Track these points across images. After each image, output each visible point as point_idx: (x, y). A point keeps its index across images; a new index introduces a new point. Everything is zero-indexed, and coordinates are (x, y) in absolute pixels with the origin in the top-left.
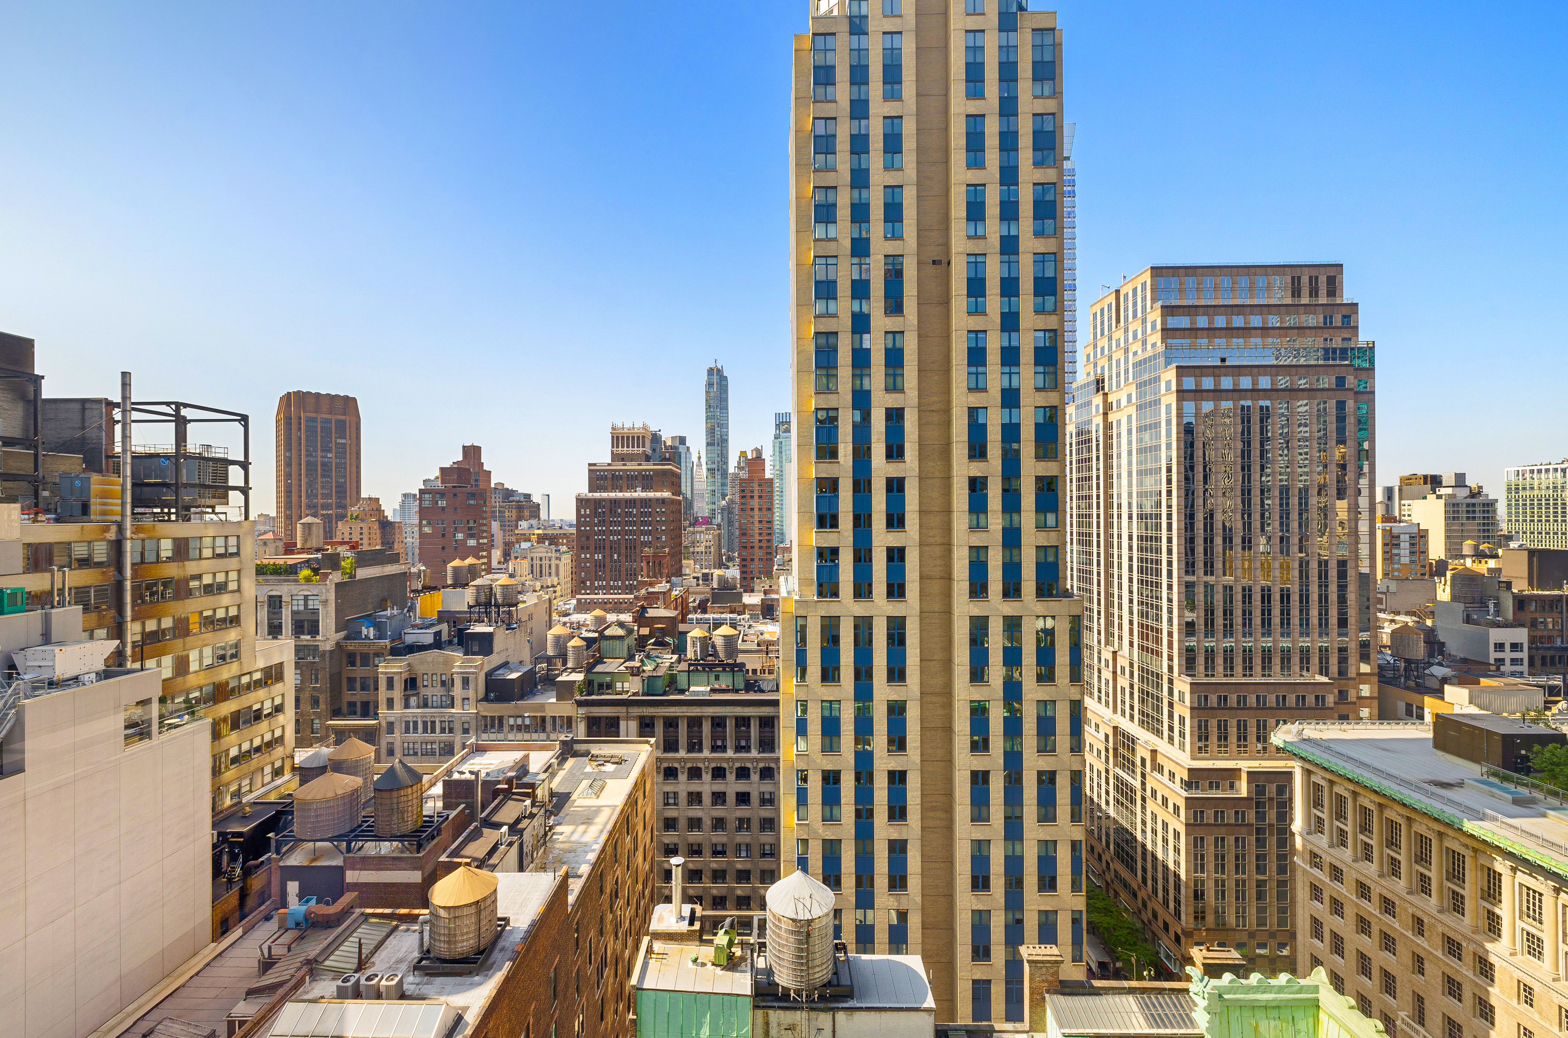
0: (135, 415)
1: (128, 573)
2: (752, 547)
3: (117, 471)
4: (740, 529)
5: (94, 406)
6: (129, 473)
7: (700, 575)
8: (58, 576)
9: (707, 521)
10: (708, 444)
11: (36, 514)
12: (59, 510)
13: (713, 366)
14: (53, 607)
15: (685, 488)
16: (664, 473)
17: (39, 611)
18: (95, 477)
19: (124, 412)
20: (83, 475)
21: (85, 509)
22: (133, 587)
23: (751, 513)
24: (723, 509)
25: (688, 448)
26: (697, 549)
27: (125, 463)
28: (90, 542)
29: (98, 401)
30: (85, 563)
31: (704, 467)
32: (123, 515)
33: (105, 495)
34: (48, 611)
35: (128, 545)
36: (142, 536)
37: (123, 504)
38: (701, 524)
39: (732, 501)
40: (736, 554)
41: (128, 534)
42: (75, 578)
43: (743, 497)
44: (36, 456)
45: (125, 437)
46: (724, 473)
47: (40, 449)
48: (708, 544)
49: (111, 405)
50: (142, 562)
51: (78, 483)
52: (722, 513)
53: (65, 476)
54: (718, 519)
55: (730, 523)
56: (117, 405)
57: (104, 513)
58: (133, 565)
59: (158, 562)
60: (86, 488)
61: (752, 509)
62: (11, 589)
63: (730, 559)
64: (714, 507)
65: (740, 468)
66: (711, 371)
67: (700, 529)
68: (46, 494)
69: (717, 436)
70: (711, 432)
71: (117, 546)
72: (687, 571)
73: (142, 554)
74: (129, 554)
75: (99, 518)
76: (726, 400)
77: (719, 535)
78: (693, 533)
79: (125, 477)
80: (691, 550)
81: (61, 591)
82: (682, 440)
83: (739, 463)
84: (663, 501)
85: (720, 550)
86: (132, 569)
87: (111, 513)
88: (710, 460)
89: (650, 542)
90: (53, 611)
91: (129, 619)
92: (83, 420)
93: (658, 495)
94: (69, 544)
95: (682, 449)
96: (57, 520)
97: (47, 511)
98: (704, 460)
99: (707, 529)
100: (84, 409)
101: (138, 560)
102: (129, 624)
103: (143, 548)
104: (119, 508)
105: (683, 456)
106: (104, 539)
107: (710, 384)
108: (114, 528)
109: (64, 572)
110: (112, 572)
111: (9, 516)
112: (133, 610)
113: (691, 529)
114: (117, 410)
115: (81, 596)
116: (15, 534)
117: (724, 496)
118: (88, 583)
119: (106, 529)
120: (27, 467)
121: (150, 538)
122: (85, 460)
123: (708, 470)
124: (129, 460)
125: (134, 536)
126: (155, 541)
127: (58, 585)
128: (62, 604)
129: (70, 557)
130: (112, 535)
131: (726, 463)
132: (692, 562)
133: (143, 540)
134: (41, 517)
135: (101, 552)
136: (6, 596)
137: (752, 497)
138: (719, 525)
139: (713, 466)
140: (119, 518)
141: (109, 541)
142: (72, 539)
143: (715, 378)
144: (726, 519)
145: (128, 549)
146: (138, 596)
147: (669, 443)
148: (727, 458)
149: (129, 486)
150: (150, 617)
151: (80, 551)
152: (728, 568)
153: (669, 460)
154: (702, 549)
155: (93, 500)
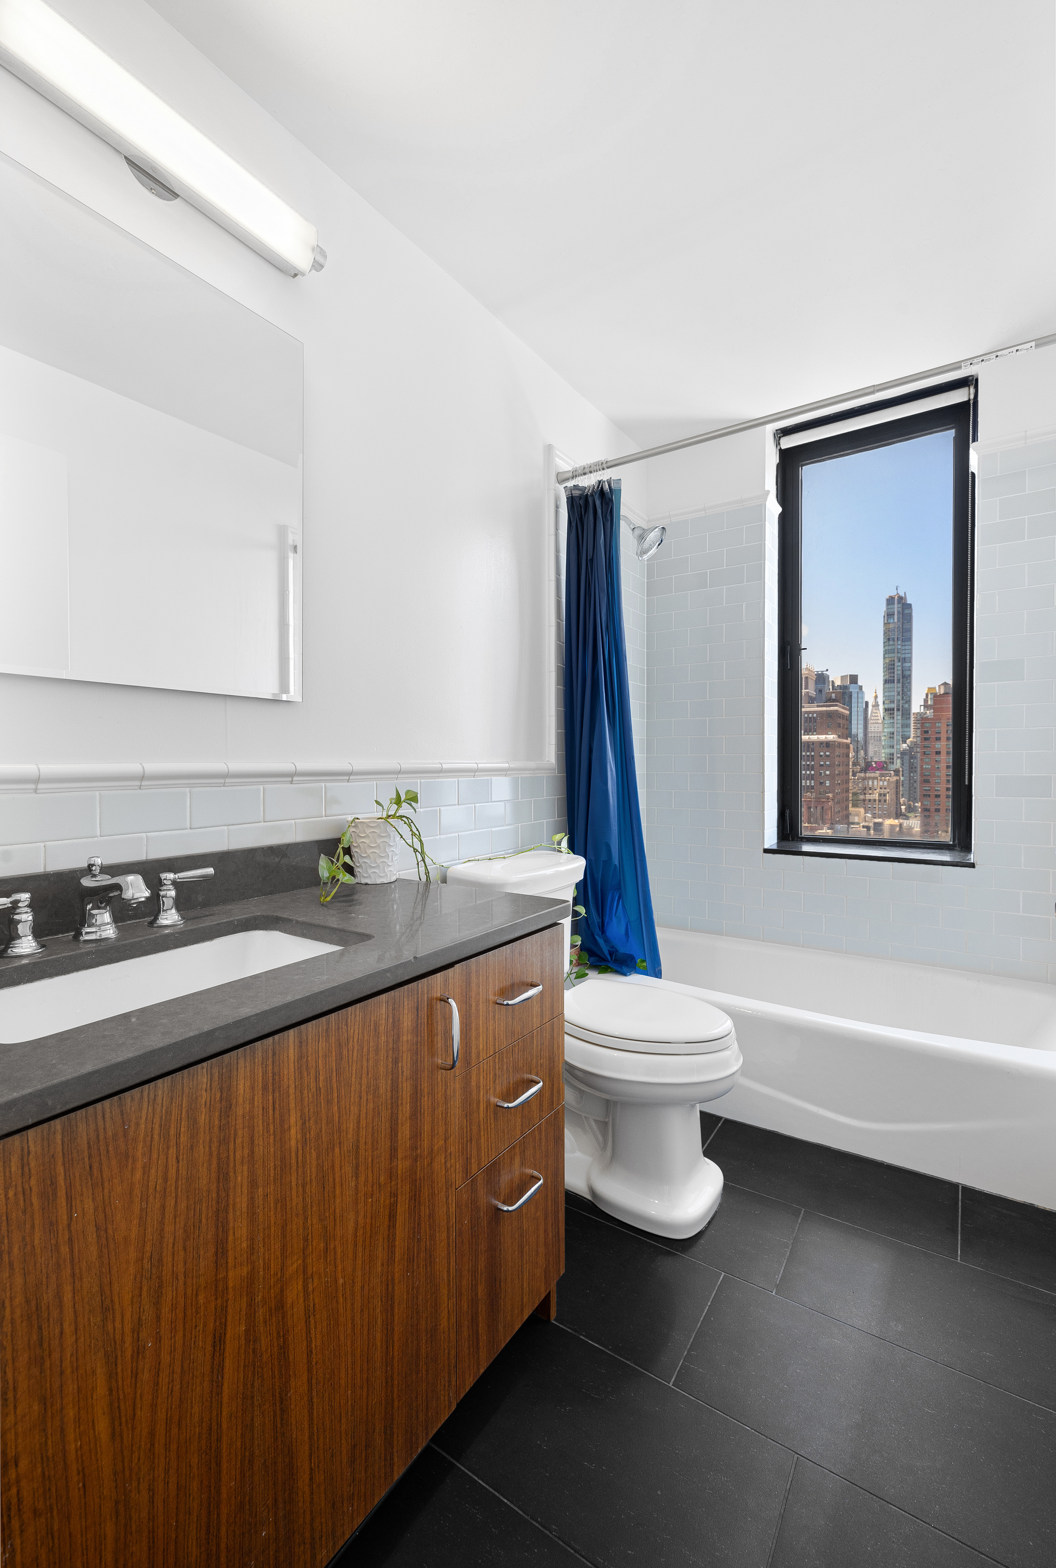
2: (938, 796)
4: (922, 775)
7: (871, 825)
9: (882, 767)
10: (886, 682)
13: (893, 593)
15: (857, 728)
16: (830, 715)
23: (937, 758)
24: (903, 753)
25: (861, 688)
26: (868, 797)
31: (881, 707)
38: (874, 769)
39: (915, 744)
40: (918, 805)
43: (926, 739)
46: (906, 713)
48: (882, 791)
52: (902, 758)
54: (898, 764)
55: (912, 768)
61: (938, 753)
63: (910, 809)
64: (892, 751)
65: (926, 706)
66: (890, 601)
67: (872, 775)
69: (898, 672)
70: (889, 668)
72: (856, 820)
76: (910, 630)
77: (897, 782)
78: (864, 779)
80: (862, 797)
82: (854, 679)
83: (926, 701)
84: (828, 744)
85: (898, 799)
88: (888, 699)
89: (812, 787)
93: (822, 737)
95: (853, 689)
98: (880, 700)
99: (882, 775)
105: (854, 696)
107: (889, 615)
113: (862, 775)
117: (904, 739)
123: (886, 710)
131: (909, 702)
132: (862, 810)
137: (938, 739)
138: (897, 772)
139: (892, 706)
143: (896, 607)
144: (907, 765)
147: (838, 683)
148: (910, 697)
152: (907, 818)
153: (834, 701)
154: (876, 797)
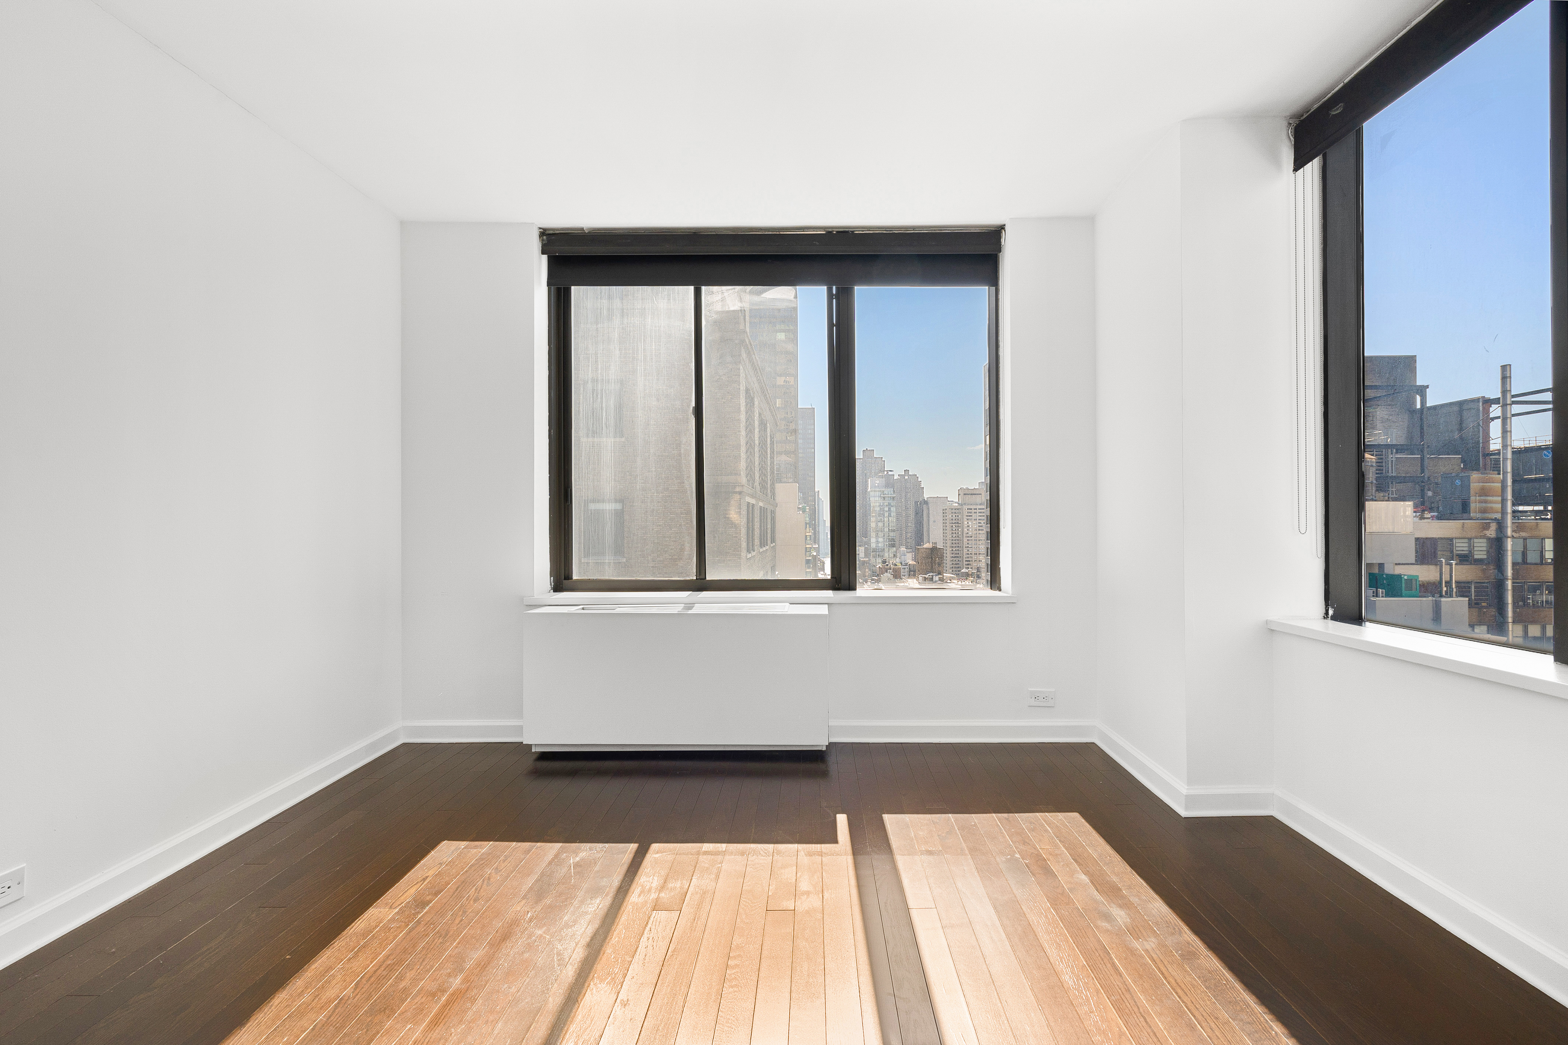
0: (1516, 409)
1: (1509, 572)
3: (1496, 467)
5: (1472, 405)
6: (1509, 469)
8: (1446, 569)
11: (1423, 511)
12: (1441, 508)
14: (1441, 596)
17: (1430, 598)
18: (1475, 476)
19: (1504, 406)
20: (1463, 474)
21: (1465, 507)
22: (1513, 587)
27: (1505, 459)
28: (1470, 539)
29: (1475, 401)
30: (1465, 559)
32: (1504, 512)
33: (1484, 492)
34: (1438, 599)
35: (1509, 544)
36: (1523, 534)
37: (1504, 501)
41: (1509, 532)
42: (1459, 573)
44: (1422, 459)
45: (1505, 432)
47: (1425, 452)
49: (1488, 402)
50: (1525, 561)
51: (1458, 482)
53: (1446, 476)
56: (1496, 401)
57: (1484, 511)
58: (1514, 564)
59: (1542, 563)
60: (1466, 486)
62: (1408, 576)
68: (1430, 493)
71: (1497, 544)
73: (1524, 554)
74: (1509, 553)
75: (1479, 515)
79: (1505, 473)
81: (1448, 583)
86: (1513, 569)
87: (1493, 511)
90: (1443, 599)
91: (1510, 620)
92: (1461, 423)
94: (1451, 539)
96: (1439, 518)
97: (1431, 510)
100: (1461, 412)
101: (1519, 559)
102: (1510, 625)
103: (1525, 547)
104: (1500, 506)
106: (1484, 537)
108: (1494, 526)
109: (1451, 565)
110: (1492, 571)
111: (1405, 512)
112: (1514, 612)
114: (1494, 406)
115: (1463, 589)
116: (1409, 529)
118: (1469, 579)
119: (1486, 527)
120: (1414, 470)
121: (1531, 537)
122: (1463, 461)
124: (1509, 455)
125: (1515, 535)
126: (1539, 541)
127: (1445, 577)
128: (1449, 594)
129: (1452, 552)
130: (1492, 533)
133: (1525, 539)
134: (1427, 515)
135: (1481, 550)
136: (1403, 581)
140: (1498, 516)
141: (1489, 539)
142: (1454, 536)
145: (1509, 547)
146: (1520, 599)
149: (1509, 482)
150: (1534, 622)
151: (1461, 547)
155: (1473, 498)
